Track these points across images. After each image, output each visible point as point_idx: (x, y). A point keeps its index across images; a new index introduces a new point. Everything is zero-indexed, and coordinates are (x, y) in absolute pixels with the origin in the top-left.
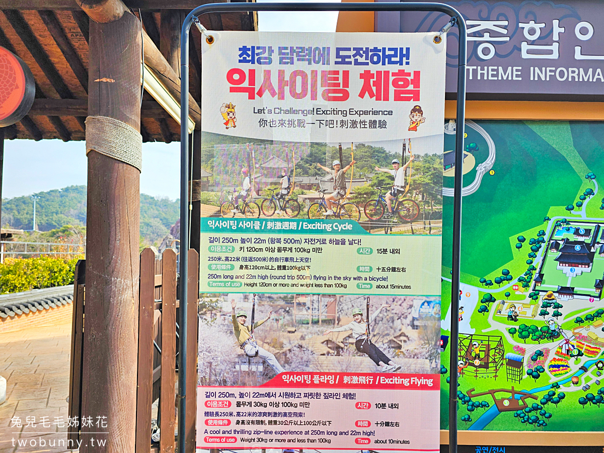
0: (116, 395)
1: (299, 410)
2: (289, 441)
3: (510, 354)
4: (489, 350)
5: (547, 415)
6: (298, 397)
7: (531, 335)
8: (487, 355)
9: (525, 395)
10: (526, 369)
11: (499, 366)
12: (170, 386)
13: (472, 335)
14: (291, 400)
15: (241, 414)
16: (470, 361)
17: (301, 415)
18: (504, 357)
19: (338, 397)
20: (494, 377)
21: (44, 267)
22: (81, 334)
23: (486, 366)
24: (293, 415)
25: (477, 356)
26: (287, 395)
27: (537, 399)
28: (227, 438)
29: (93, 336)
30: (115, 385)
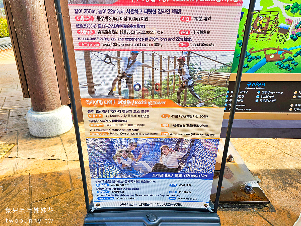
0: (43, 68)
1: (141, 22)
2: (135, 45)
3: (282, 24)
4: (269, 22)
5: (295, 64)
6: (140, 13)
7: (299, 10)
8: (267, 25)
9: (285, 51)
10: (290, 34)
11: (273, 32)
12: (74, 67)
13: (260, 11)
14: (135, 15)
15: (101, 26)
16: (255, 30)
17: (142, 26)
18: (278, 27)
19: (168, 12)
20: (268, 40)
21: (3, 24)
22: (15, 32)
23: (265, 33)
24: (137, 27)
25: (261, 26)
26: (132, 11)
27: (292, 54)
28: (93, 43)
29: (21, 32)
30: (41, 62)
